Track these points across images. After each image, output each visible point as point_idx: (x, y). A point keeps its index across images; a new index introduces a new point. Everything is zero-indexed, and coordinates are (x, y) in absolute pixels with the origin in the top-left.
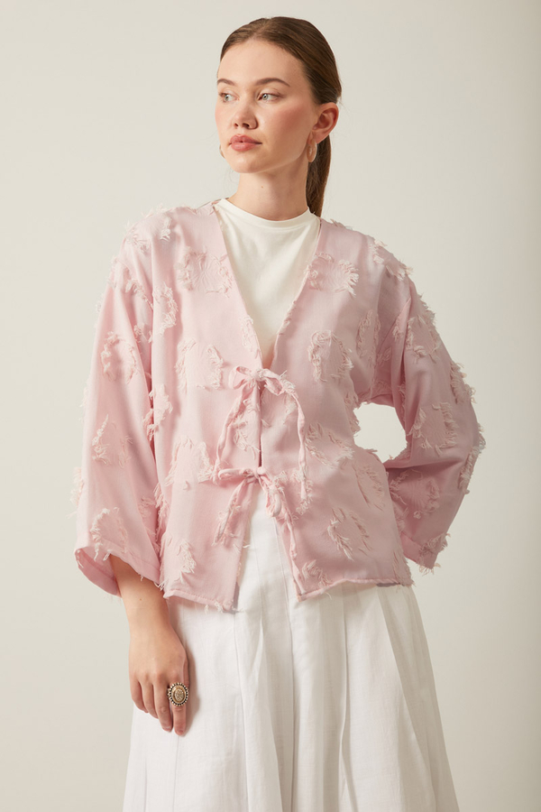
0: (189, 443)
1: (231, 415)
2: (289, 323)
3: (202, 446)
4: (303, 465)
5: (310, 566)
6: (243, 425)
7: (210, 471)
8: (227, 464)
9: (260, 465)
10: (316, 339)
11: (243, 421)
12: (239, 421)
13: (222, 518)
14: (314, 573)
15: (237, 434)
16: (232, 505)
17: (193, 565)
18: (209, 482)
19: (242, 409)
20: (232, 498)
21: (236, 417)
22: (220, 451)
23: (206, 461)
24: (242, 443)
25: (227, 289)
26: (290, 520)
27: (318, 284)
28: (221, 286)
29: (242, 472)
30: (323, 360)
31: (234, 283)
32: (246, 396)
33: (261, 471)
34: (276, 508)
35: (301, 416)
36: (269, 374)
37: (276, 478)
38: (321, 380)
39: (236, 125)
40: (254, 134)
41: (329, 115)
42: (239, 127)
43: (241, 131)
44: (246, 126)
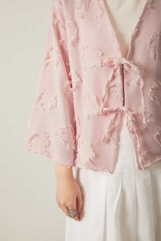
0: (88, 97)
1: (108, 81)
2: (137, 30)
3: (94, 98)
4: (144, 106)
5: (144, 154)
6: (114, 86)
7: (99, 110)
8: (106, 106)
9: (124, 105)
10: (151, 37)
11: (115, 84)
12: (112, 84)
13: (106, 131)
14: (146, 156)
15: (111, 91)
16: (110, 126)
17: (94, 155)
18: (99, 115)
19: (114, 77)
20: (110, 122)
21: (111, 82)
22: (103, 100)
23: (97, 105)
24: (114, 95)
25: (102, 16)
26: (138, 133)
27: (152, 6)
28: (99, 15)
29: (114, 109)
30: (155, 47)
31: (106, 12)
32: (115, 71)
33: (124, 109)
34: (131, 129)
35: (142, 82)
36: (124, 61)
37: (131, 113)
38: (155, 58)
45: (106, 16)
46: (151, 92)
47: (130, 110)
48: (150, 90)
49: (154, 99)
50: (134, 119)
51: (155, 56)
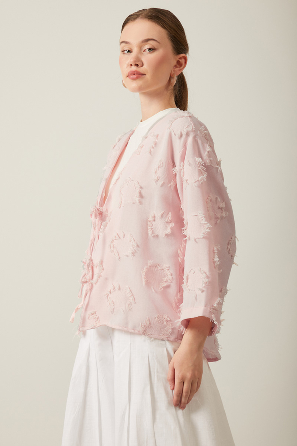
39: (131, 65)
40: (141, 70)
41: (182, 61)
42: (133, 67)
43: (134, 68)
44: (137, 65)
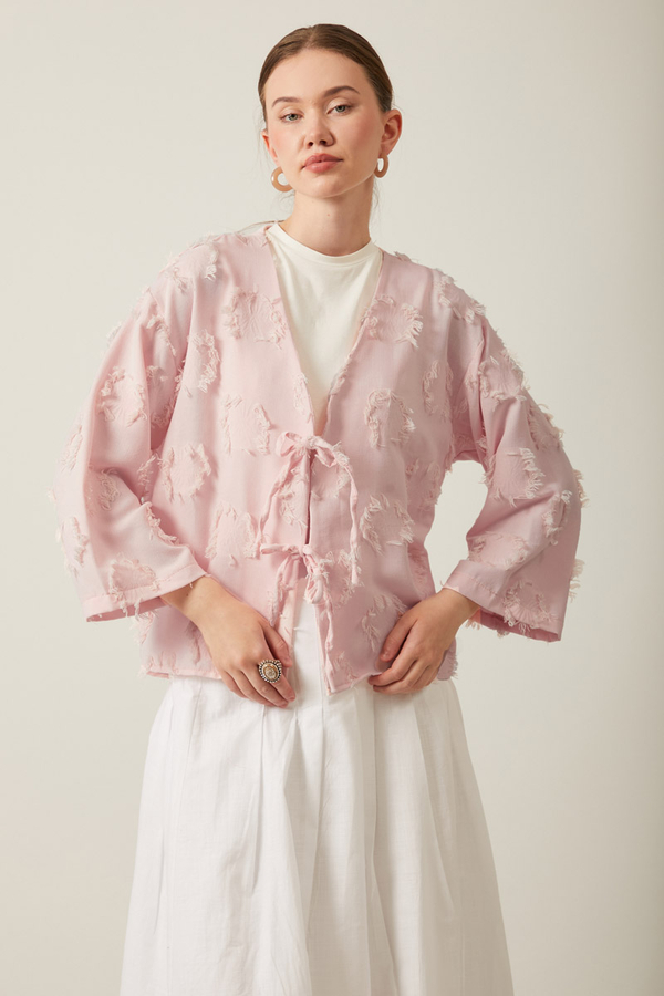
0: (232, 513)
1: (277, 484)
2: (345, 380)
3: (247, 518)
4: (357, 545)
6: (290, 496)
9: (307, 543)
10: (373, 399)
11: (290, 492)
12: (285, 492)
15: (283, 506)
19: (289, 478)
20: (277, 576)
21: (283, 486)
22: (263, 524)
23: (251, 534)
24: (288, 516)
25: (279, 339)
26: (331, 609)
27: (378, 333)
28: (272, 335)
29: (285, 549)
30: (380, 423)
31: (288, 332)
32: (294, 464)
33: (307, 550)
34: (316, 596)
35: (354, 492)
36: (321, 443)
37: (322, 561)
38: (379, 446)
39: (311, 144)
40: (333, 151)
41: (393, 124)
42: (314, 146)
43: (317, 150)
44: (323, 143)
45: (288, 342)
46: (366, 521)
47: (320, 553)
48: (366, 515)
49: (369, 536)
50: (325, 574)
51: (379, 441)
